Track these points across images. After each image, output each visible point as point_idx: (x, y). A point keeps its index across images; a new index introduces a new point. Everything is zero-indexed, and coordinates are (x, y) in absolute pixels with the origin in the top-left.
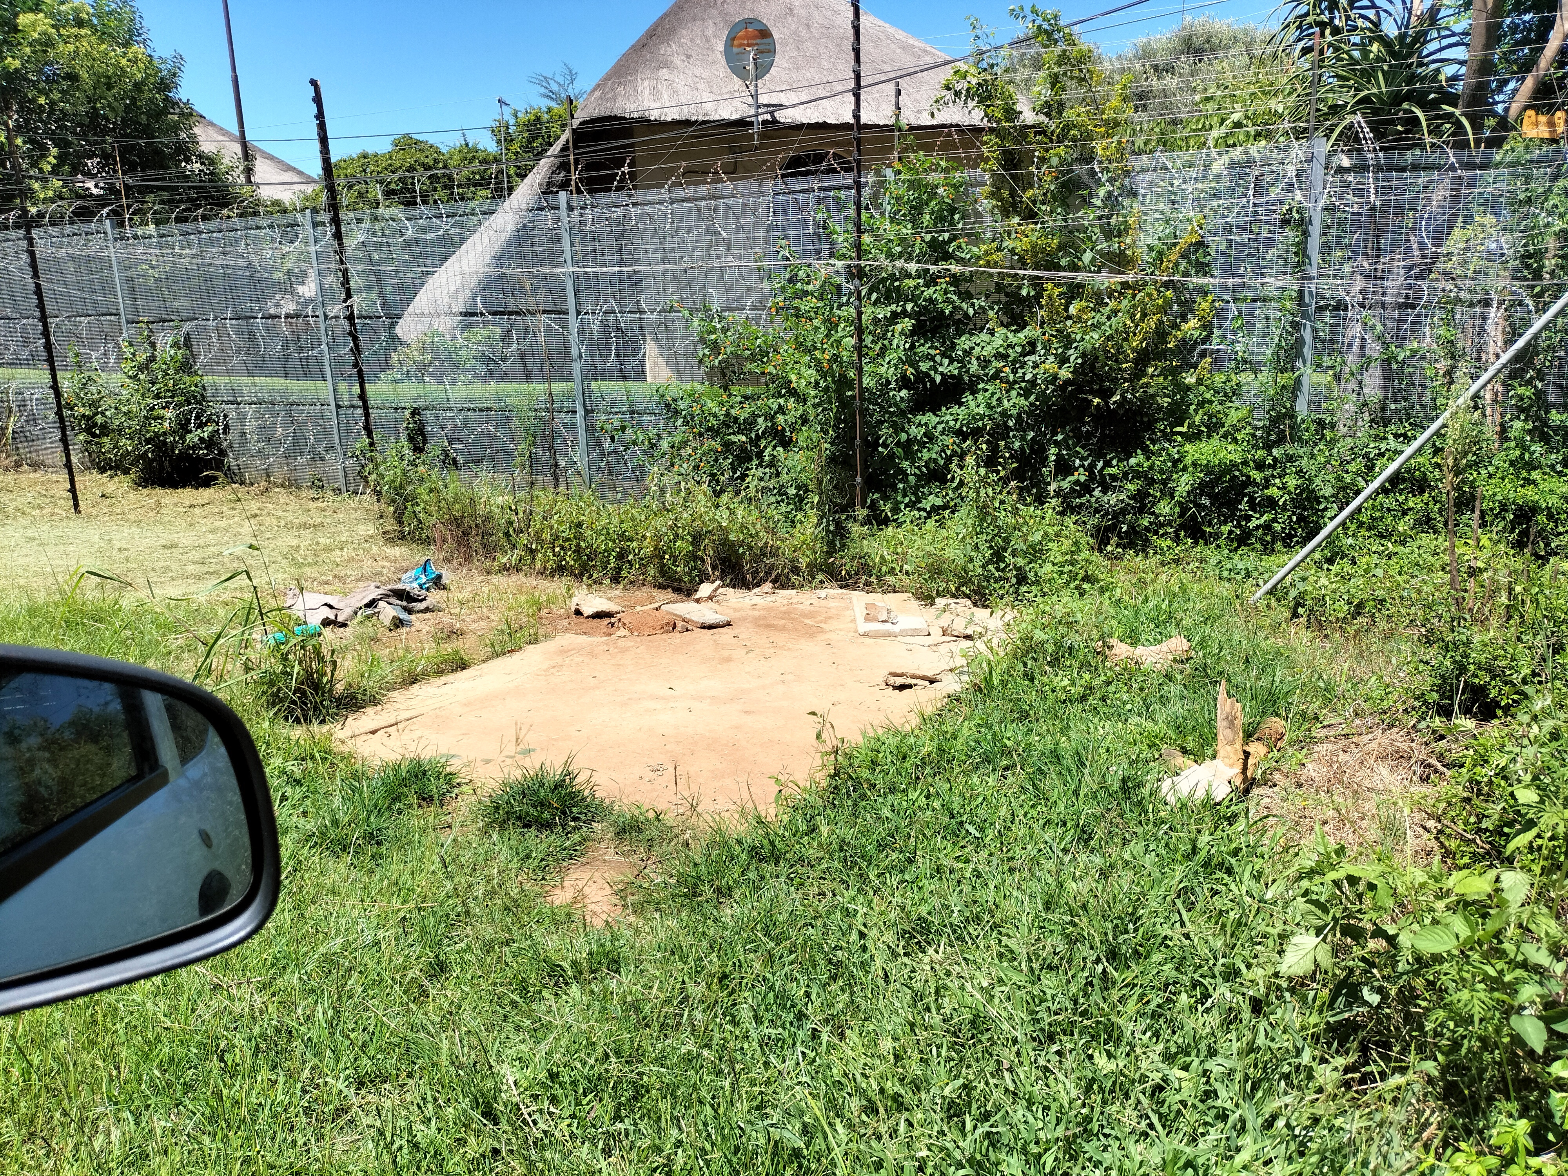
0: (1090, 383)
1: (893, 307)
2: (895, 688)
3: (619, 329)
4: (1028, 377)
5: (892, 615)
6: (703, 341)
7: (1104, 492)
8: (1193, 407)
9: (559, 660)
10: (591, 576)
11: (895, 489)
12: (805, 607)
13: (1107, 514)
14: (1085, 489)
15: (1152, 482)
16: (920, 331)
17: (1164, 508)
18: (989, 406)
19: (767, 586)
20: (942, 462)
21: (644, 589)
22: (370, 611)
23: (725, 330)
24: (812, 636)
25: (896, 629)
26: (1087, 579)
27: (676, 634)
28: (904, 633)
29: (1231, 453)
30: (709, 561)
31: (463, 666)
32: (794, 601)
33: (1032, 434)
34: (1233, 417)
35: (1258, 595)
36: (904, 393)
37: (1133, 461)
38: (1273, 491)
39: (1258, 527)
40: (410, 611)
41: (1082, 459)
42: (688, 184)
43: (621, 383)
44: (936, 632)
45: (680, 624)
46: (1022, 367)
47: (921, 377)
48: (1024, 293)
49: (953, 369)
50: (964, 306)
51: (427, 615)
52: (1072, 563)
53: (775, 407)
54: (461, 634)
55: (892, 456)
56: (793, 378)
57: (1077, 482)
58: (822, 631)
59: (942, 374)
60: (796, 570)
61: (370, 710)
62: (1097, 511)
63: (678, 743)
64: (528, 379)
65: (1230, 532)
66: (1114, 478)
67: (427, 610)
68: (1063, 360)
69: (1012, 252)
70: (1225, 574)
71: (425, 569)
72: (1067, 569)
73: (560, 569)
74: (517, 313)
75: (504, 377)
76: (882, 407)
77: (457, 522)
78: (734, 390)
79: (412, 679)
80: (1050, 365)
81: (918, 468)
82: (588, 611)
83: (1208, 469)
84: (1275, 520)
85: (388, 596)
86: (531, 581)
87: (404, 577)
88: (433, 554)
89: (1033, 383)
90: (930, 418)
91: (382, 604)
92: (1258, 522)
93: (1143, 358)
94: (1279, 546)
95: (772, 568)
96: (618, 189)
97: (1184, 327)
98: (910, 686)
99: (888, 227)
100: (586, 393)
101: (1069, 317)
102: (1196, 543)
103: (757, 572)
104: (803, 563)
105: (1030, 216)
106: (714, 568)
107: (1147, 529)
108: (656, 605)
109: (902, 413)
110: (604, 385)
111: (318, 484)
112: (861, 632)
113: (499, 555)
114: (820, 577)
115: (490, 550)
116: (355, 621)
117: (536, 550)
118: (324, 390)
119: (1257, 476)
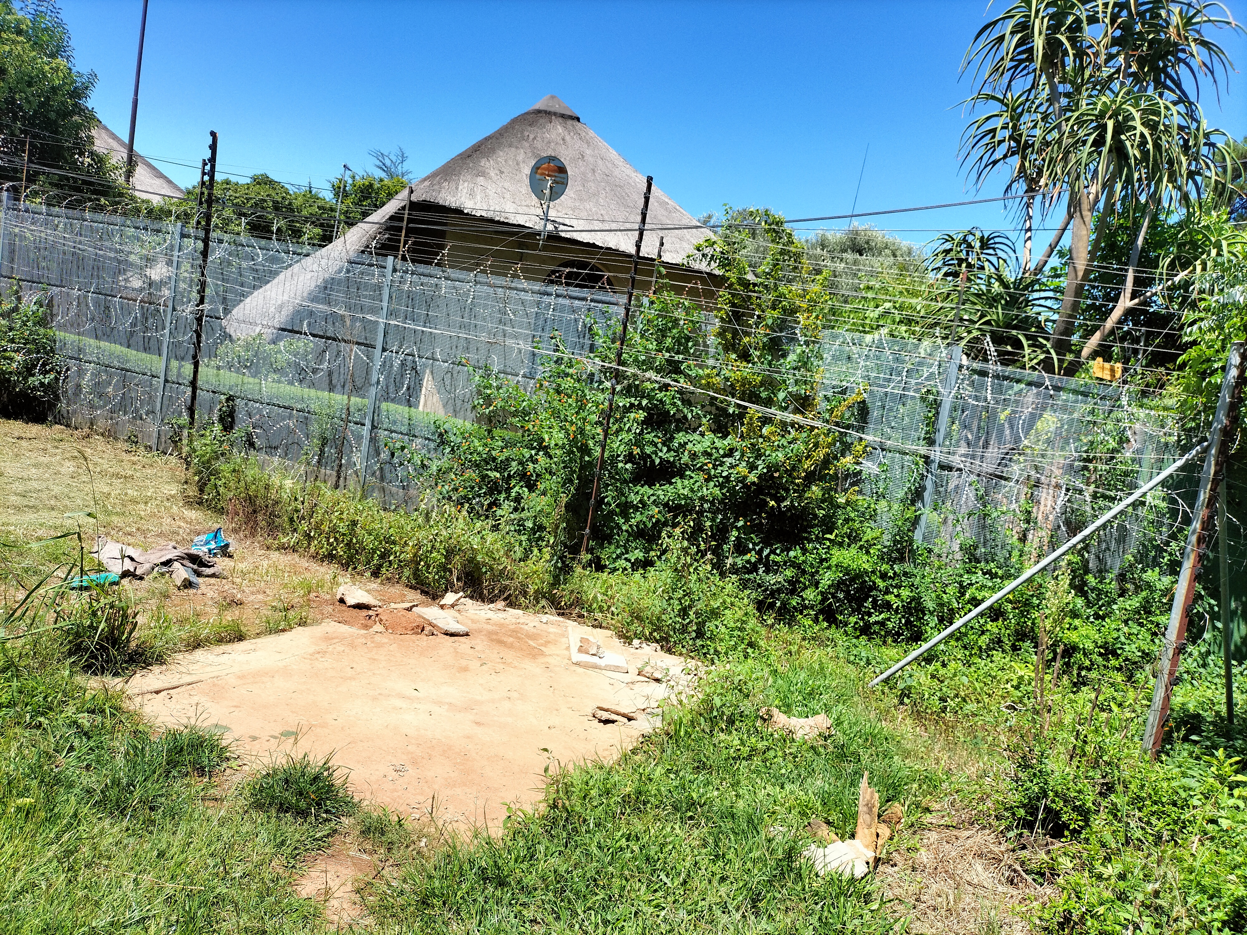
0: (769, 487)
1: (633, 400)
2: (600, 721)
3: (414, 369)
4: (724, 474)
5: (601, 650)
6: (479, 393)
7: (767, 572)
8: (840, 521)
9: (323, 646)
10: (355, 568)
11: (611, 542)
12: (529, 628)
13: (766, 590)
15: (804, 572)
16: (647, 422)
17: (810, 595)
18: (692, 490)
19: (500, 604)
20: (650, 525)
21: (397, 586)
22: (165, 569)
23: (499, 388)
24: (534, 657)
25: (602, 663)
26: (751, 645)
27: (423, 637)
28: (608, 668)
29: (864, 563)
30: (455, 573)
31: (241, 638)
32: (521, 621)
33: (720, 517)
34: (869, 535)
35: (876, 681)
36: (629, 466)
37: (792, 554)
38: (890, 598)
39: (876, 623)
40: (199, 574)
41: (754, 544)
42: (492, 273)
43: (406, 408)
44: (633, 671)
45: (428, 628)
46: (721, 466)
47: (644, 457)
48: (731, 411)
49: (670, 456)
50: (685, 410)
51: (213, 580)
52: (741, 629)
53: (527, 455)
54: (238, 603)
55: (612, 513)
56: (546, 437)
57: (748, 562)
58: (543, 654)
59: (660, 458)
60: (525, 594)
61: (156, 669)
62: (759, 586)
63: (418, 745)
64: (331, 389)
65: (856, 623)
66: (776, 563)
67: (213, 575)
68: (752, 467)
69: (727, 379)
70: (852, 658)
71: (215, 536)
72: (736, 633)
73: (330, 557)
74: (334, 339)
75: (312, 385)
76: (610, 473)
77: (250, 500)
78: (497, 432)
79: (196, 644)
80: (743, 469)
81: (630, 526)
82: (351, 601)
83: (847, 571)
84: (889, 619)
85: (183, 558)
86: (304, 563)
88: (221, 522)
89: (727, 478)
90: (646, 490)
91: (176, 565)
92: (877, 619)
93: (811, 478)
94: (889, 640)
95: (506, 588)
96: (437, 264)
97: (843, 460)
98: (612, 722)
99: (639, 341)
100: (376, 410)
101: (761, 436)
102: (830, 626)
103: (493, 589)
104: (531, 590)
105: (745, 356)
106: (458, 579)
107: (794, 607)
108: (408, 605)
109: (625, 482)
110: (392, 406)
111: (133, 440)
112: (574, 661)
113: (281, 535)
114: (543, 602)
115: (273, 528)
116: (151, 576)
117: (313, 538)
118: (157, 363)
119: (881, 584)
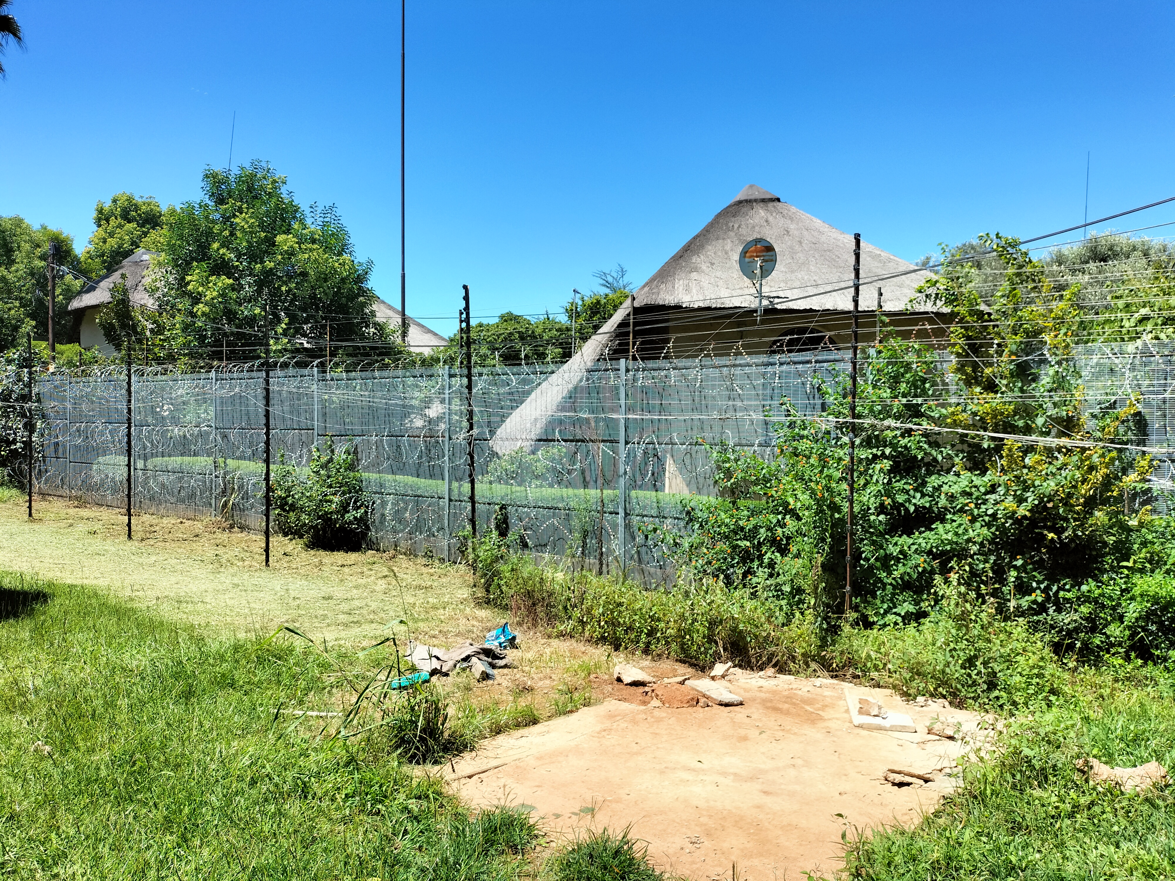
0: (1045, 520)
1: (874, 451)
2: (894, 784)
3: (656, 455)
4: (990, 512)
5: (883, 711)
6: (719, 468)
7: (1059, 610)
8: (1136, 547)
9: (608, 724)
10: (627, 648)
11: (876, 597)
12: (803, 693)
13: (1061, 630)
14: (1042, 608)
15: (1103, 606)
16: (894, 470)
17: (1115, 630)
18: (956, 534)
19: (770, 671)
20: (915, 576)
21: (668, 662)
22: (465, 665)
23: (737, 460)
24: (813, 722)
25: (886, 723)
26: (1053, 691)
27: (698, 708)
28: (893, 729)
30: (721, 644)
31: (535, 721)
32: (794, 686)
33: (993, 558)
36: (882, 517)
37: (1084, 588)
40: (493, 666)
41: (1039, 582)
42: (716, 355)
43: (654, 493)
44: (922, 730)
45: (702, 700)
46: (984, 504)
47: (897, 506)
48: (985, 446)
49: (925, 502)
50: (934, 453)
51: (506, 671)
52: (1040, 676)
53: (774, 521)
54: (530, 690)
55: (871, 567)
56: (791, 500)
57: (1035, 602)
58: (822, 719)
59: (915, 505)
60: (793, 659)
61: (467, 755)
62: (1052, 627)
63: (710, 816)
64: (586, 486)
66: (1067, 600)
67: (506, 666)
68: (1020, 500)
69: (975, 414)
71: (504, 630)
72: (1035, 681)
73: (603, 639)
74: (583, 441)
75: (569, 484)
76: (863, 527)
77: (529, 594)
78: (741, 503)
79: (497, 730)
80: (1010, 503)
81: (894, 579)
82: (627, 679)
83: (1156, 600)
85: (479, 653)
86: (581, 647)
87: (488, 635)
88: (508, 617)
89: (994, 516)
90: (904, 540)
91: (474, 660)
93: (1091, 503)
95: (773, 654)
96: (664, 358)
97: (1126, 479)
98: (908, 784)
99: (872, 391)
100: (627, 499)
101: (1024, 467)
102: (1146, 663)
103: (760, 656)
104: (799, 653)
105: (991, 387)
106: (725, 650)
107: (1098, 646)
108: (681, 679)
109: (881, 534)
110: (641, 493)
111: (429, 555)
112: (856, 724)
113: (558, 624)
114: (813, 665)
115: (551, 618)
116: (455, 672)
117: (586, 623)
118: (442, 487)
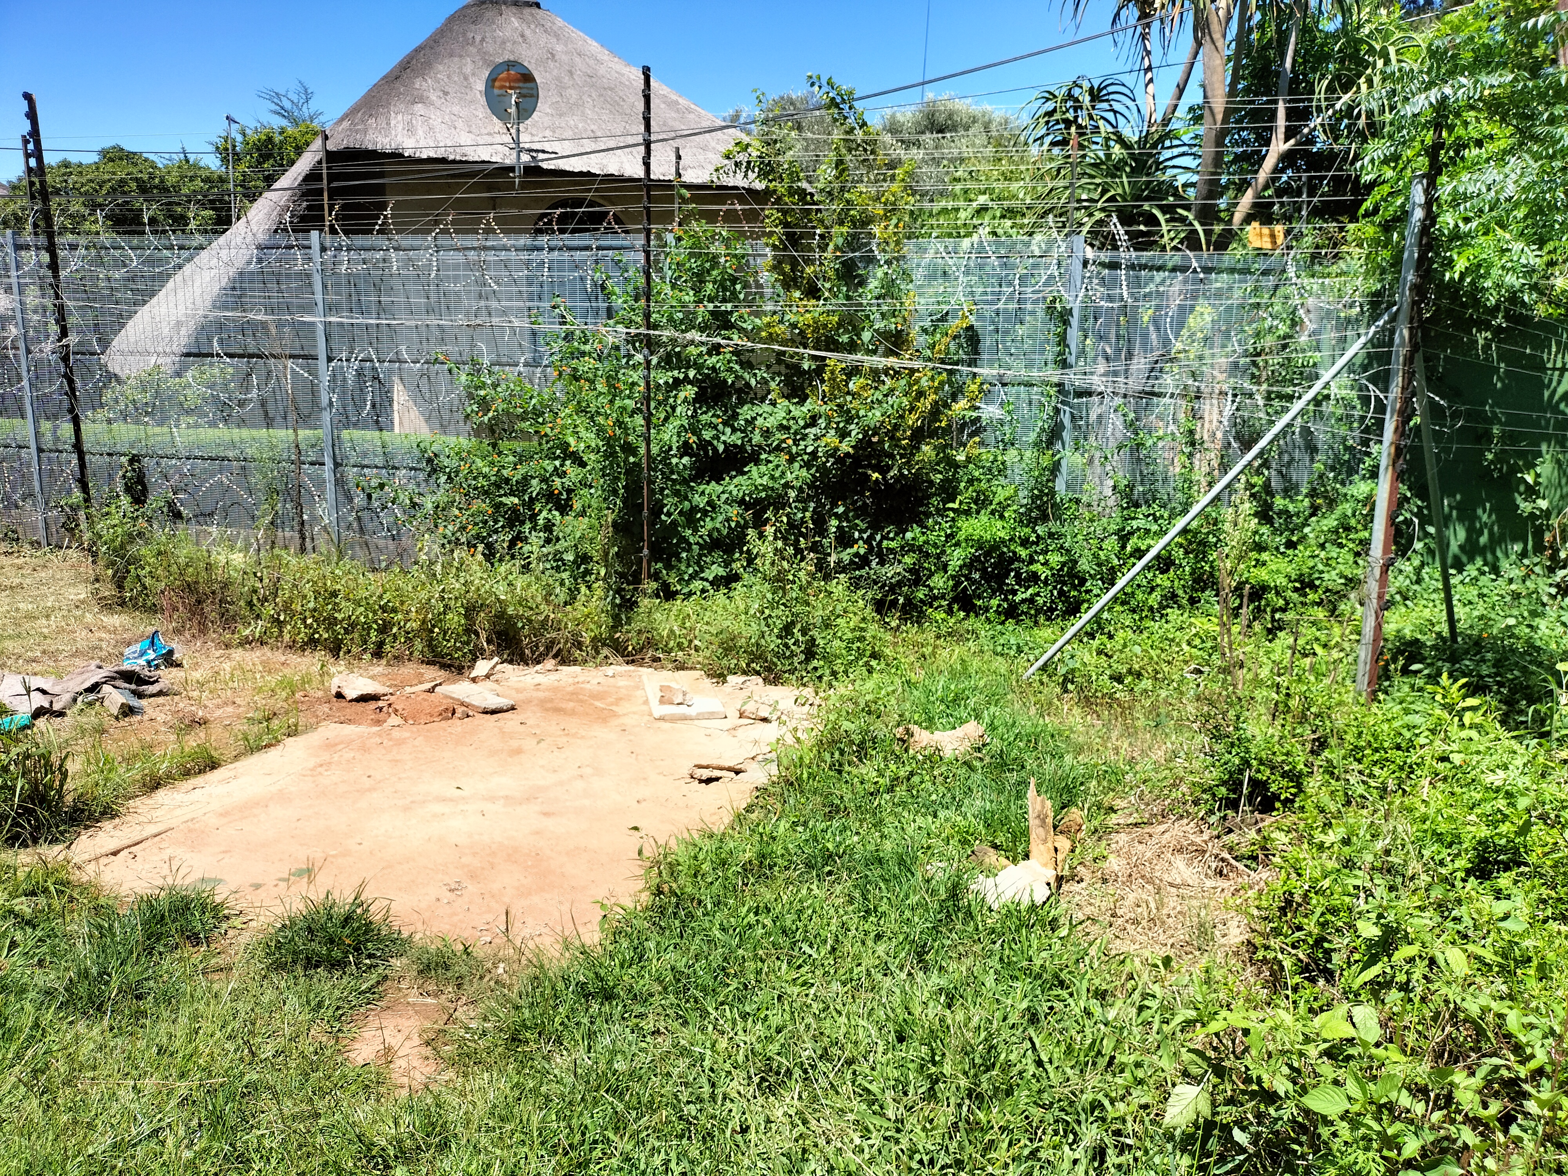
0: (869, 457)
1: (676, 373)
2: (701, 781)
3: (376, 378)
4: (809, 450)
5: (688, 697)
6: (470, 396)
7: (882, 563)
9: (325, 757)
10: (349, 651)
11: (679, 560)
12: (592, 686)
13: (884, 585)
14: (864, 561)
15: (927, 555)
16: (700, 399)
17: (939, 582)
18: (772, 477)
19: (550, 663)
20: (726, 532)
21: (411, 665)
22: (91, 697)
23: (495, 386)
24: (605, 720)
25: (692, 712)
26: (874, 656)
27: (455, 721)
28: (700, 717)
29: (999, 530)
30: (483, 636)
31: (213, 765)
32: (581, 679)
33: (812, 505)
34: (1001, 495)
35: (1031, 671)
36: (686, 460)
37: (909, 535)
38: (1036, 567)
39: (1023, 601)
40: (140, 696)
41: (861, 532)
42: (457, 232)
43: (377, 433)
44: (733, 714)
45: (460, 710)
46: (803, 439)
47: (704, 445)
48: (806, 367)
49: (736, 439)
50: (746, 376)
51: (161, 700)
52: (861, 639)
53: (550, 469)
54: (203, 723)
55: (674, 523)
56: (572, 441)
57: (857, 555)
58: (615, 715)
59: (724, 442)
60: (579, 645)
61: (106, 824)
62: (875, 582)
63: (475, 854)
64: (269, 423)
65: (999, 606)
66: (891, 550)
67: (160, 693)
68: (843, 434)
69: (794, 326)
70: (999, 649)
71: (152, 643)
72: (855, 645)
73: (312, 643)
74: (259, 356)
75: (242, 423)
76: (663, 473)
77: (190, 587)
78: (504, 445)
79: (153, 784)
80: (831, 438)
81: (701, 537)
82: (351, 694)
83: (980, 544)
84: (1038, 594)
85: (113, 678)
86: (279, 656)
87: (127, 651)
88: (158, 623)
89: (814, 454)
90: (713, 488)
91: (107, 688)
92: (1024, 596)
93: (919, 436)
94: (1042, 619)
95: (553, 642)
96: (379, 232)
97: (955, 407)
98: (717, 779)
99: (670, 293)
100: (336, 443)
101: (848, 393)
102: (968, 616)
103: (537, 646)
104: (586, 638)
105: (813, 292)
106: (489, 642)
107: (921, 601)
108: (429, 685)
109: (685, 482)
110: (356, 434)
111: (12, 537)
112: (657, 715)
113: (240, 627)
114: (605, 651)
115: (228, 620)
116: (75, 709)
117: (284, 622)
118: (21, 429)
119: (1023, 553)
